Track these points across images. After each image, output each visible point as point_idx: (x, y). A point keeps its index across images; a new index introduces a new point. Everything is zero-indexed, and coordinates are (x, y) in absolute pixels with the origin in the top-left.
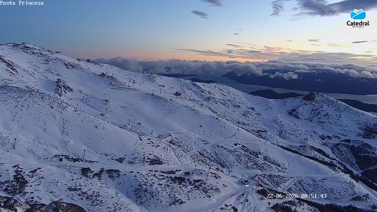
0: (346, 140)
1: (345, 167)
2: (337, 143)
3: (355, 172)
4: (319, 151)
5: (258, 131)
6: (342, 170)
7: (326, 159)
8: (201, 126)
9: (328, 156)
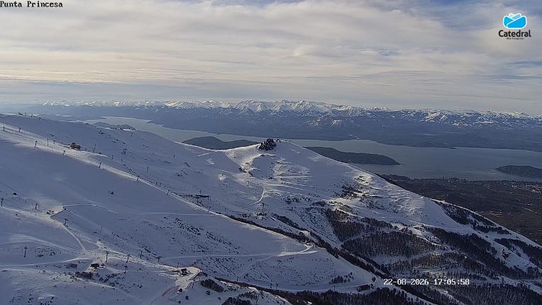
0: (319, 203)
1: (319, 238)
2: (307, 207)
3: (333, 245)
4: (284, 219)
5: (197, 197)
6: (316, 244)
7: (295, 231)
8: (112, 193)
9: (296, 227)
